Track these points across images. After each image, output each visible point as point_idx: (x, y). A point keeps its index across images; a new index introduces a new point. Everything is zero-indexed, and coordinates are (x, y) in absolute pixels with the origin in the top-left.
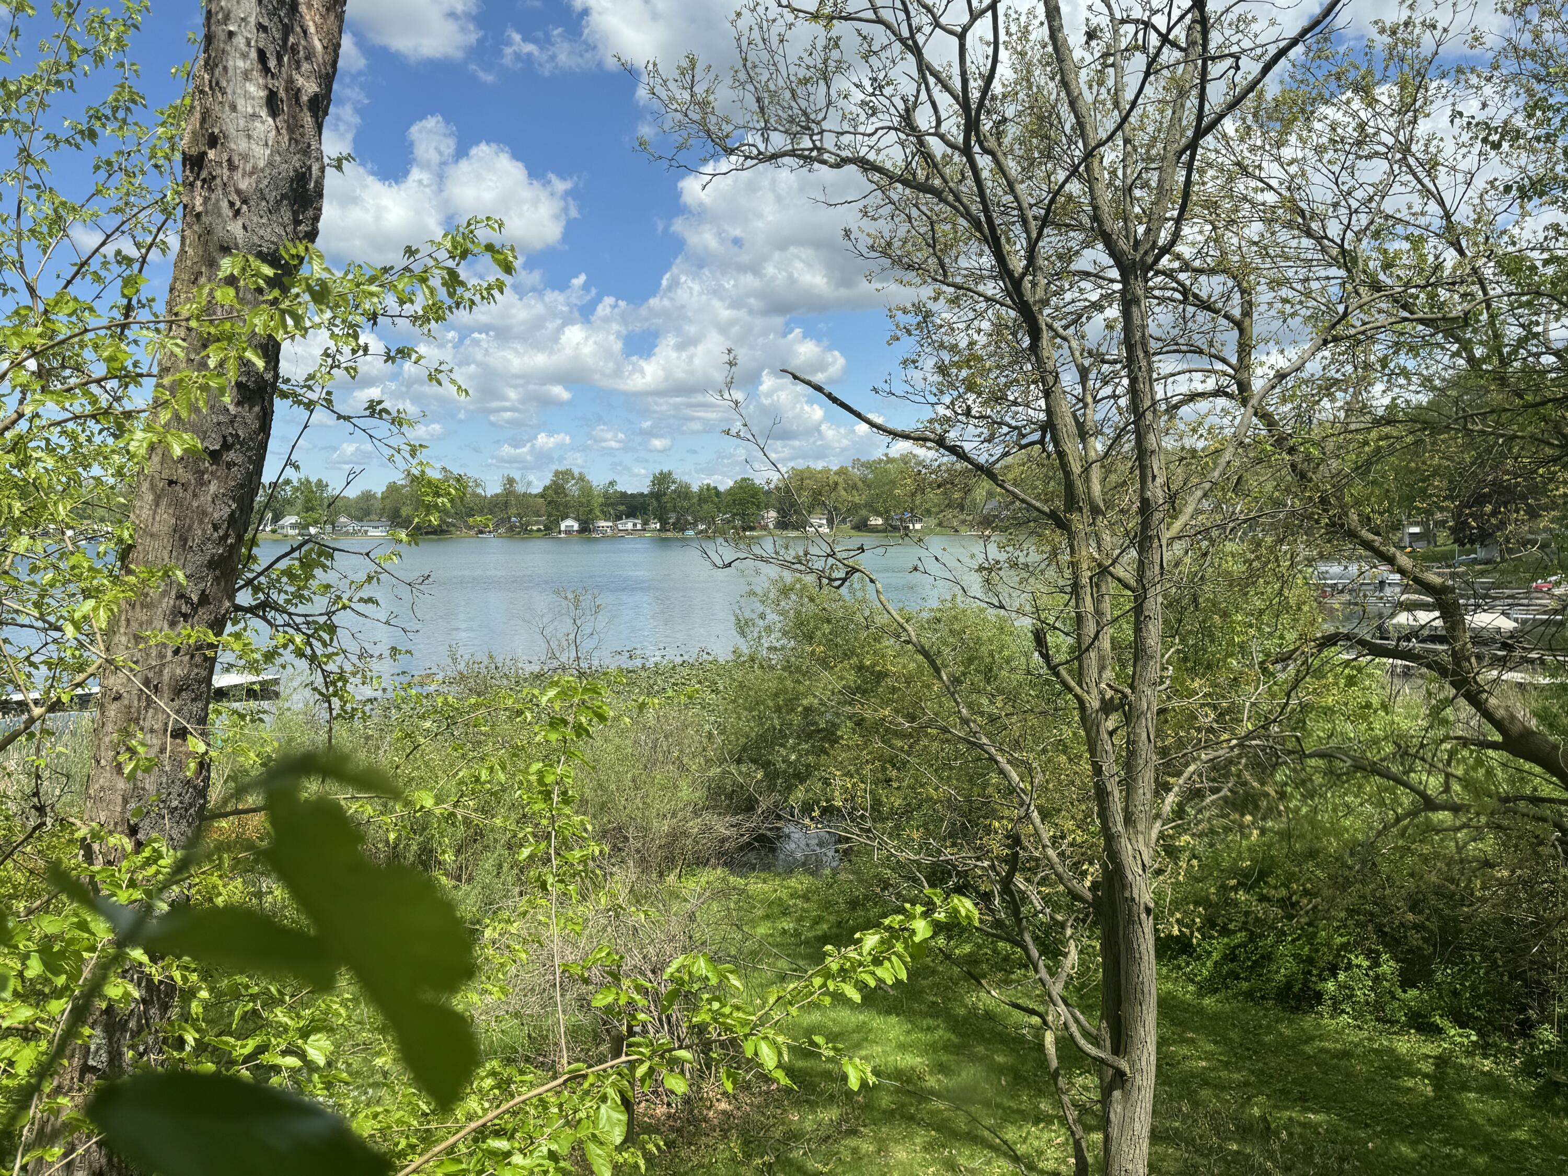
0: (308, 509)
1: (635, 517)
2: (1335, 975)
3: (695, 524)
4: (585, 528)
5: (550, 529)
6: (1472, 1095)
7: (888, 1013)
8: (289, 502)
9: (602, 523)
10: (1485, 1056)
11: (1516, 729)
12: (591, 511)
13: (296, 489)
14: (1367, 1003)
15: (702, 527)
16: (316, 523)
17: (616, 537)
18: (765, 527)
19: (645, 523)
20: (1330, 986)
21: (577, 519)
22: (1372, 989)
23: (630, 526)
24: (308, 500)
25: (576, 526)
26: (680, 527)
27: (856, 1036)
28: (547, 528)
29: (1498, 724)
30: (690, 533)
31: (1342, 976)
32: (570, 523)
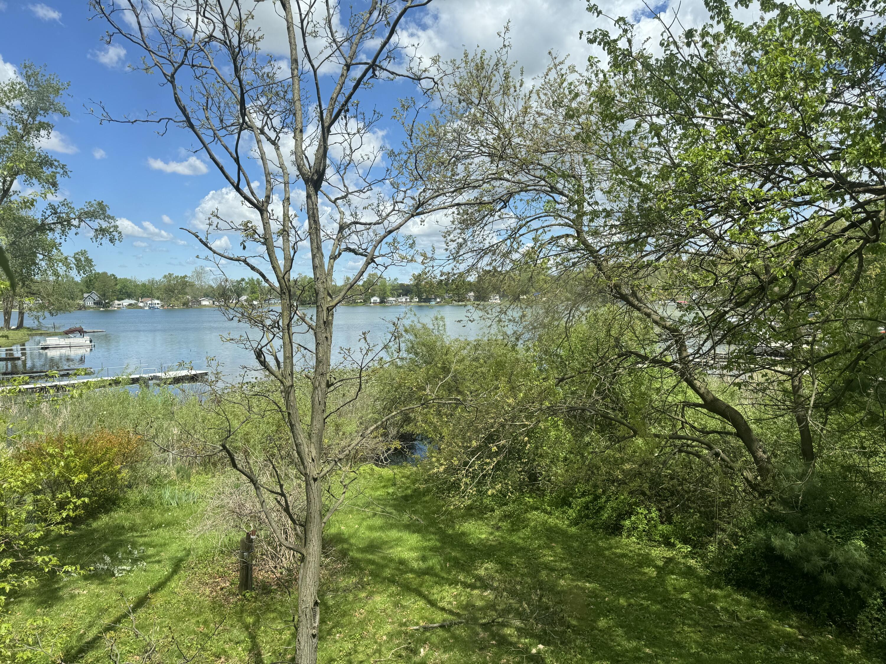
0: (253, 292)
1: (406, 295)
2: (630, 517)
3: (435, 299)
4: (383, 301)
5: (366, 301)
6: (674, 577)
7: (414, 532)
8: (244, 289)
9: (391, 299)
10: (693, 558)
11: (709, 398)
12: (385, 293)
13: (247, 283)
14: (644, 531)
15: (438, 300)
16: (256, 299)
17: (397, 305)
18: (469, 300)
19: (412, 298)
20: (627, 523)
21: (378, 296)
22: (647, 525)
23: (404, 300)
24: (253, 288)
25: (378, 300)
26: (428, 300)
27: (393, 543)
28: (365, 301)
29: (702, 396)
30: (433, 303)
31: (633, 518)
32: (376, 299)
